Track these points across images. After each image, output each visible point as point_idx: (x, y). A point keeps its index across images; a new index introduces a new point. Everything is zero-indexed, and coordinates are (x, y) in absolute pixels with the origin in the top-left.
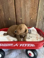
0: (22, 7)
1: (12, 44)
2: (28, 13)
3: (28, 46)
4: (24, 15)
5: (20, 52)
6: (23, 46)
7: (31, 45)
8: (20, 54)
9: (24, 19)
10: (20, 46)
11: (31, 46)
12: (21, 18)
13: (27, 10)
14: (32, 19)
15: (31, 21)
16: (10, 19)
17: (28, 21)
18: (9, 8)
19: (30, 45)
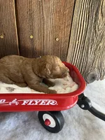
1: (5, 100)
3: (41, 104)
4: (39, 30)
5: (26, 118)
6: (30, 104)
7: (49, 101)
8: (25, 122)
9: (39, 39)
10: (24, 104)
11: (48, 104)
12: (31, 37)
13: (47, 17)
14: (57, 39)
15: (56, 44)
16: (2, 37)
17: (49, 44)
19: (46, 103)
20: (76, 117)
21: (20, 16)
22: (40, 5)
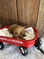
0: (23, 7)
2: (29, 13)
9: (25, 19)
12: (22, 18)
13: (28, 10)
14: (32, 19)
16: (12, 18)
17: (29, 21)
18: (11, 8)
20: (36, 52)
21: (18, 11)
22: (25, 6)
